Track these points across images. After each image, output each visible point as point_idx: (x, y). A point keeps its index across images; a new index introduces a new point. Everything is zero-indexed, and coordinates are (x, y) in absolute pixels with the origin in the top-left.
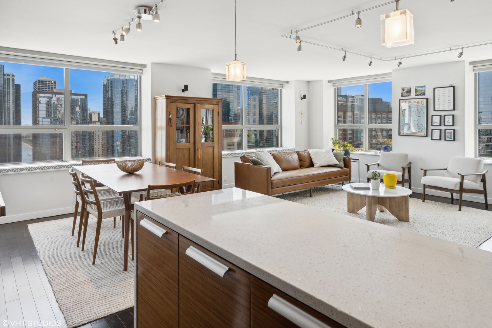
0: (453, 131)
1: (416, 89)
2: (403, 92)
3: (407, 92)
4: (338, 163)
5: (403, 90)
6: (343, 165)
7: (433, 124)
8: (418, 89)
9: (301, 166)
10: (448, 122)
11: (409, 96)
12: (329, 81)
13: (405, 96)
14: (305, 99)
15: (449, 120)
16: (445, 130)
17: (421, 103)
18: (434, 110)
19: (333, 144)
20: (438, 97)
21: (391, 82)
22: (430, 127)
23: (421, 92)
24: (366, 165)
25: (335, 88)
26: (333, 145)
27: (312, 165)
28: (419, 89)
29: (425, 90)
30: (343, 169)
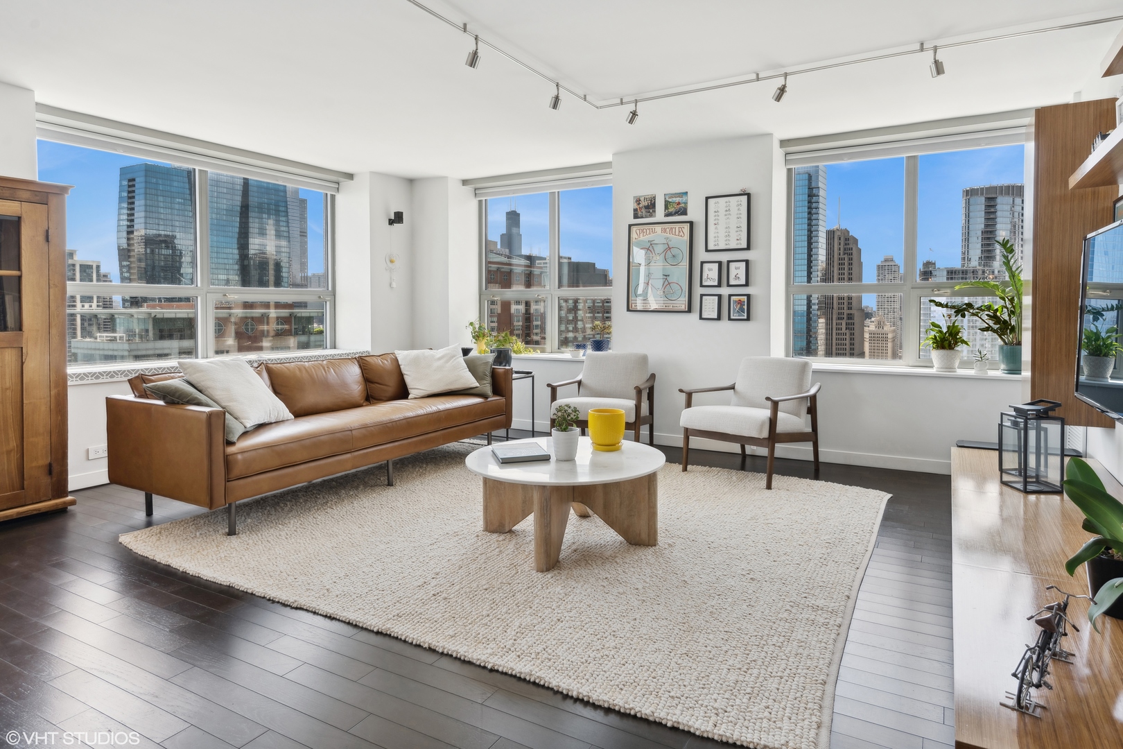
0: (746, 297)
1: (667, 199)
2: (637, 207)
3: (647, 207)
4: (477, 385)
5: (638, 201)
6: (488, 389)
7: (704, 284)
8: (670, 200)
9: (370, 398)
10: (737, 277)
11: (651, 216)
12: (465, 182)
13: (642, 217)
14: (399, 223)
15: (737, 272)
16: (730, 296)
17: (677, 233)
18: (707, 250)
19: (474, 337)
20: (715, 220)
21: (611, 187)
22: (698, 291)
23: (677, 208)
24: (549, 385)
25: (480, 202)
26: (474, 340)
27: (402, 392)
28: (674, 199)
29: (686, 203)
30: (489, 399)
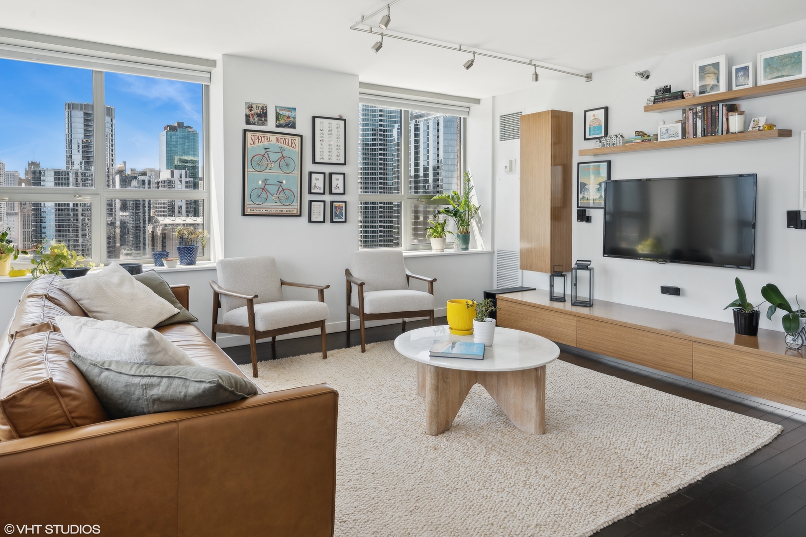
0: (344, 203)
1: (278, 111)
2: (248, 113)
3: (259, 115)
5: (250, 108)
7: (313, 191)
8: (281, 112)
10: (337, 187)
11: (263, 124)
13: (254, 124)
16: (332, 202)
17: (290, 144)
18: (314, 162)
20: (321, 137)
22: (307, 197)
23: (287, 122)
28: (284, 112)
29: (295, 118)
